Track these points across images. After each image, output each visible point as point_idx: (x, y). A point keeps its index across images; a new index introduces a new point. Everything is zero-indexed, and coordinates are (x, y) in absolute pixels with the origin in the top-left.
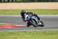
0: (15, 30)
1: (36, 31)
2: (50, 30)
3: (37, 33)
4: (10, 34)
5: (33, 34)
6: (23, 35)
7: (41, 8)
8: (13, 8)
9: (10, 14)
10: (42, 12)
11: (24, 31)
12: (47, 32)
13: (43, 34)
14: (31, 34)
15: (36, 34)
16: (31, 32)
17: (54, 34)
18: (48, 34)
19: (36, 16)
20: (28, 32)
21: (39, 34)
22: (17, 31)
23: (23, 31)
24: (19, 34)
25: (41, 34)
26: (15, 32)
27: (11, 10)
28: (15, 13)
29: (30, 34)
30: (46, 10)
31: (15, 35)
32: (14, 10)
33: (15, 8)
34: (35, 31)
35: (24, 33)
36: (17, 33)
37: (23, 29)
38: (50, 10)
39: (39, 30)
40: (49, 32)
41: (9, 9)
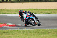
0: (9, 29)
1: (30, 30)
2: (43, 29)
3: (31, 32)
4: (4, 33)
5: (27, 33)
6: (17, 34)
7: (35, 8)
8: (7, 8)
9: (4, 14)
10: (36, 12)
11: (18, 31)
12: (40, 31)
13: (36, 33)
14: (25, 33)
15: (29, 33)
16: (25, 31)
17: (47, 33)
18: (42, 33)
19: (34, 15)
20: (21, 31)
21: (33, 33)
22: (11, 30)
23: (16, 30)
24: (13, 33)
25: (34, 33)
26: (9, 31)
27: (5, 10)
28: (9, 12)
29: (23, 34)
30: (39, 10)
31: (9, 34)
32: (8, 10)
33: (9, 8)
34: (28, 30)
35: (18, 33)
36: (11, 32)
37: (17, 29)
38: (44, 10)
39: (32, 29)
40: (43, 31)
41: (4, 8)
